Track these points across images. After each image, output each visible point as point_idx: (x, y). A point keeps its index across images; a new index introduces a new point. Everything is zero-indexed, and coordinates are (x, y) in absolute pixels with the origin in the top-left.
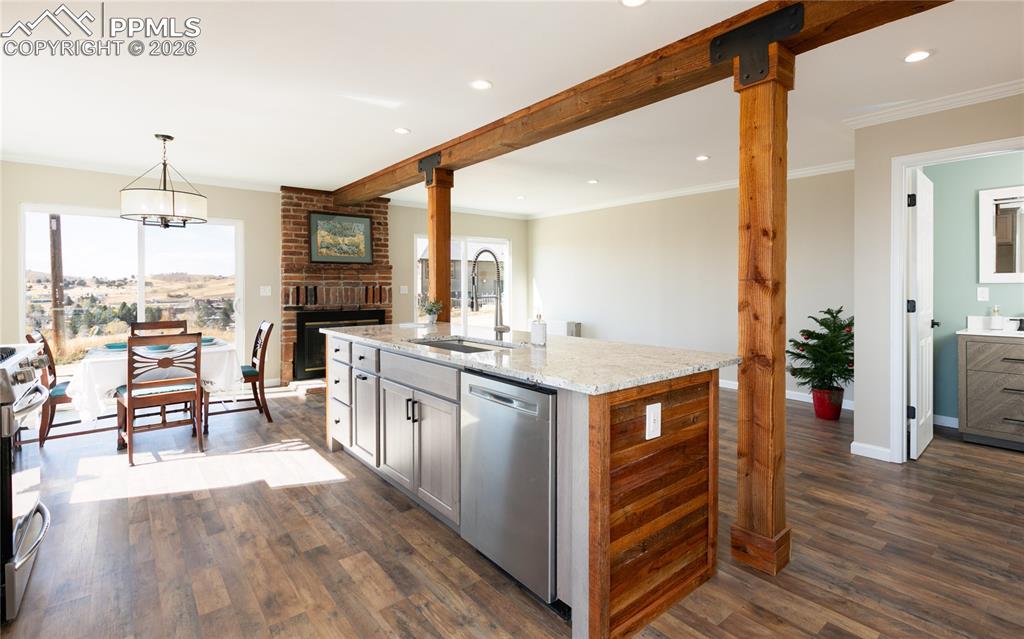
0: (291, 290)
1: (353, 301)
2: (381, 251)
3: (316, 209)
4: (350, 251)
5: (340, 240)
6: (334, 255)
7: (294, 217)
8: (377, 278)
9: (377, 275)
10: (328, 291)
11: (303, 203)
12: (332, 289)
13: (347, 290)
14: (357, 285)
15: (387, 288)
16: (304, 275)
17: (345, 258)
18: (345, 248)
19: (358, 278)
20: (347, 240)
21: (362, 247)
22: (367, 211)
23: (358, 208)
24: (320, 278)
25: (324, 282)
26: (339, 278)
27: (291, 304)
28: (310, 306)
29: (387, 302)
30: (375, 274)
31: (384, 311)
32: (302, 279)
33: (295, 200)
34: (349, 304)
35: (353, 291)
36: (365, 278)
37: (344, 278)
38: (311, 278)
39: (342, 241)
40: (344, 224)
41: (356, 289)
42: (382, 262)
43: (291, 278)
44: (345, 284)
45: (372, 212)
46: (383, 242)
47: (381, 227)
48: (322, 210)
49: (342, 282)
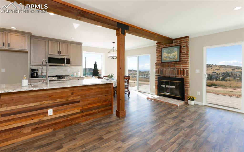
0: (157, 70)
1: (173, 75)
2: (184, 56)
3: (164, 47)
4: (172, 58)
5: (170, 55)
6: (168, 60)
7: (159, 50)
8: (181, 67)
9: (182, 65)
10: (166, 71)
11: (161, 46)
12: (167, 70)
13: (171, 71)
14: (174, 69)
15: (186, 70)
16: (160, 66)
17: (171, 60)
18: (171, 57)
19: (175, 67)
20: (172, 55)
21: (176, 56)
22: (179, 43)
23: (176, 43)
24: (164, 67)
25: (165, 68)
26: (169, 67)
27: (157, 74)
28: (162, 75)
29: (185, 75)
30: (180, 65)
31: (184, 79)
32: (159, 67)
33: (159, 46)
34: (172, 75)
35: (173, 71)
36: (177, 67)
37: (170, 67)
38: (162, 67)
39: (171, 55)
40: (171, 49)
41: (174, 70)
42: (185, 61)
43: (157, 67)
44: (171, 69)
45: (181, 43)
46: (185, 53)
47: (185, 48)
48: (165, 47)
49: (170, 68)
